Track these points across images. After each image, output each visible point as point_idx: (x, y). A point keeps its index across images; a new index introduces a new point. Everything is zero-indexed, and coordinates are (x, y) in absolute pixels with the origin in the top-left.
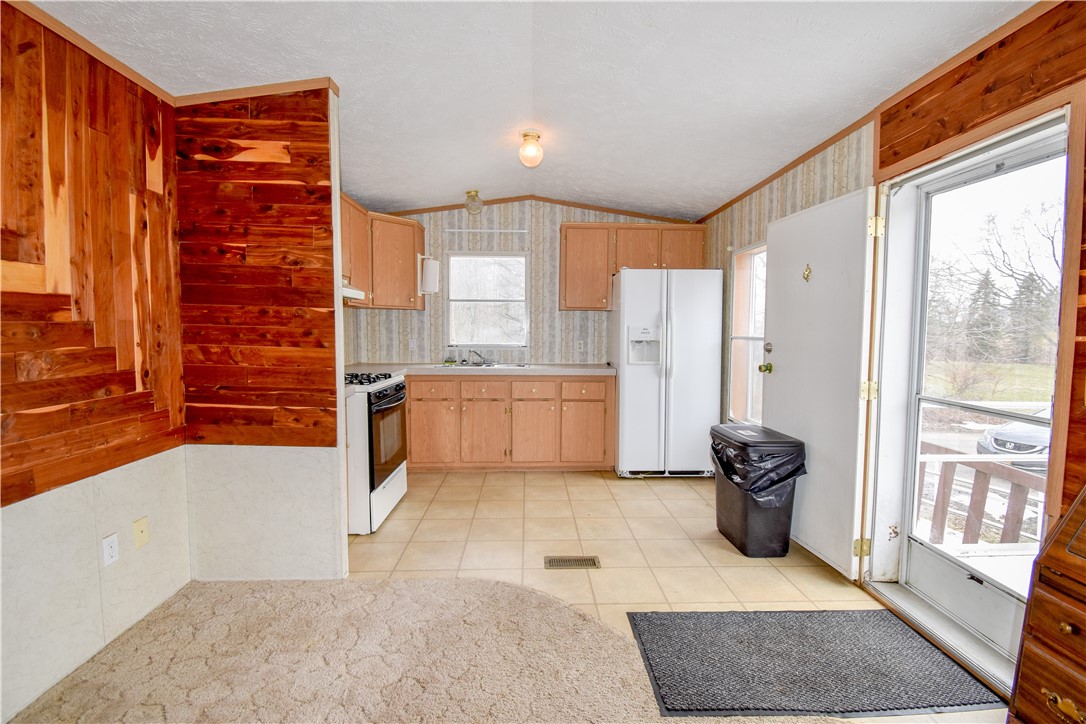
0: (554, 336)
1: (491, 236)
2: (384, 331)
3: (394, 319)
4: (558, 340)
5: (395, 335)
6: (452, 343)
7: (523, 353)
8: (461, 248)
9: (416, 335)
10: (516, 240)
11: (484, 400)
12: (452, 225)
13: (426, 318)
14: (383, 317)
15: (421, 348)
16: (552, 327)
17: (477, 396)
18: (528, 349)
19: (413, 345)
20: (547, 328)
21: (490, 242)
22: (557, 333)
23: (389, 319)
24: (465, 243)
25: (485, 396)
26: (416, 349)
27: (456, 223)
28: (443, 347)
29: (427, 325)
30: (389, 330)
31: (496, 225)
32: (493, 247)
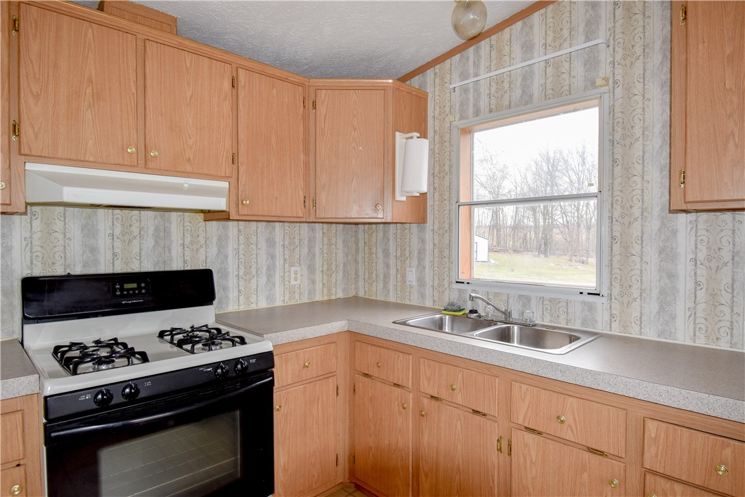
0: (672, 276)
1: (527, 75)
2: (380, 255)
3: (391, 236)
4: (684, 285)
5: (392, 261)
6: (462, 278)
7: (591, 308)
8: (477, 113)
9: (415, 262)
10: (579, 69)
11: (457, 406)
12: (464, 76)
13: (428, 235)
14: (381, 235)
15: (421, 282)
16: (667, 254)
17: (444, 394)
18: (604, 300)
19: (412, 277)
20: (652, 256)
21: (525, 88)
22: (683, 268)
23: (386, 238)
24: (483, 103)
25: (459, 399)
26: (415, 283)
27: (471, 71)
28: (450, 283)
29: (429, 246)
30: (386, 253)
31: (538, 49)
32: (531, 96)
